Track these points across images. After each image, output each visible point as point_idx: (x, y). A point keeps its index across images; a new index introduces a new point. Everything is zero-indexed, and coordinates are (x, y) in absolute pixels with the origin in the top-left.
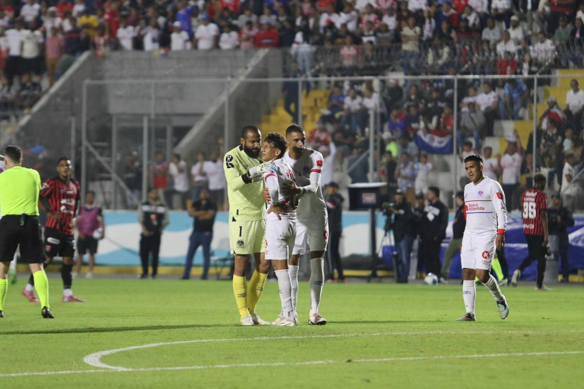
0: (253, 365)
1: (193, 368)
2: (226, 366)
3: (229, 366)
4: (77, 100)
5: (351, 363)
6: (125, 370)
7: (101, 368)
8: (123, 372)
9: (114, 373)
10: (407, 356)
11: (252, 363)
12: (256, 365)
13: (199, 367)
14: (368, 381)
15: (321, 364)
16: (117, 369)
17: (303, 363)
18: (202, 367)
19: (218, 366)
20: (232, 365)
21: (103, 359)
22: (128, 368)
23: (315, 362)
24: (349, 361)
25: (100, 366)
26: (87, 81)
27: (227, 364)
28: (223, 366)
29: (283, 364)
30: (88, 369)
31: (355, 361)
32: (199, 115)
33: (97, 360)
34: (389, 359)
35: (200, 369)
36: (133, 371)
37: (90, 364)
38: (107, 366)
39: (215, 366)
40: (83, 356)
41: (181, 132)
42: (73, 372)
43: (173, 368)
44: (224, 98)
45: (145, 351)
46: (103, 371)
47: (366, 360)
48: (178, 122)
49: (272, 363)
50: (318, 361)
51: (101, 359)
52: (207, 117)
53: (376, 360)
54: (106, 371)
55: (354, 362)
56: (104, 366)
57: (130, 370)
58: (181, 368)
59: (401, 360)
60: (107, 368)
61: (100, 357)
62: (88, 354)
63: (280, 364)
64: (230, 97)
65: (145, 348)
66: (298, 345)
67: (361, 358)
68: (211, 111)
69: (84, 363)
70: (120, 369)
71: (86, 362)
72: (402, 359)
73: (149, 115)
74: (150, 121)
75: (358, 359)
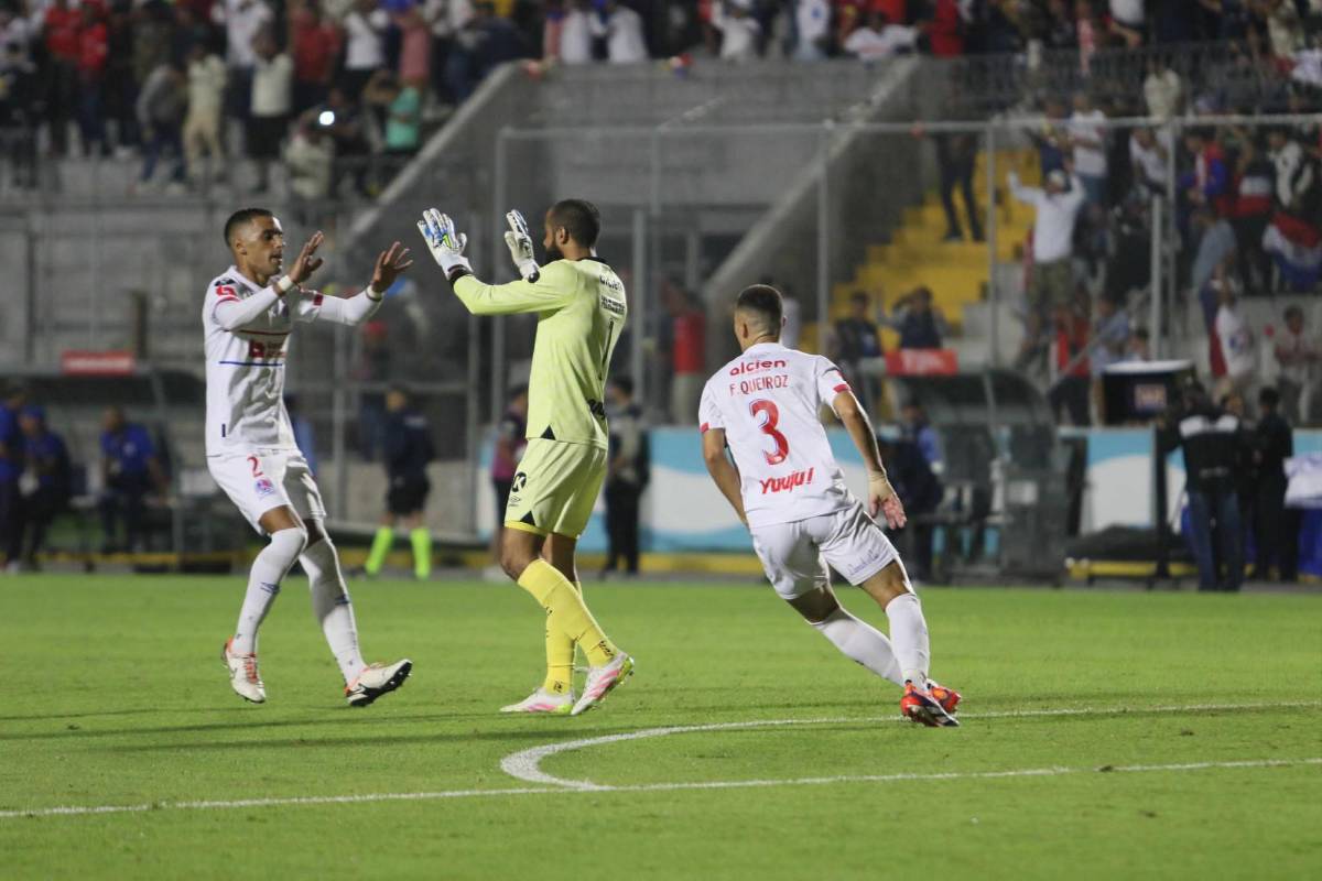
0: (886, 777)
1: (750, 783)
2: (824, 780)
3: (831, 780)
4: (482, 176)
5: (1110, 774)
6: (597, 788)
7: (541, 785)
8: (592, 792)
9: (572, 796)
10: (1240, 760)
11: (884, 773)
12: (892, 777)
13: (764, 783)
14: (1151, 815)
15: (1042, 776)
16: (576, 788)
17: (1003, 774)
18: (770, 783)
19: (807, 780)
20: (839, 777)
21: (545, 765)
22: (601, 784)
23: (1028, 772)
24: (1107, 769)
25: (538, 781)
26: (508, 132)
27: (828, 776)
28: (818, 780)
29: (955, 775)
30: (511, 788)
31: (1120, 769)
32: (759, 209)
33: (531, 764)
34: (1199, 765)
35: (766, 787)
36: (612, 791)
37: (515, 775)
38: (555, 780)
39: (800, 781)
40: (499, 757)
41: (719, 247)
42: (477, 793)
43: (705, 785)
44: (817, 170)
45: (639, 745)
46: (545, 790)
47: (1146, 768)
48: (714, 224)
49: (931, 773)
50: (1035, 769)
51: (539, 763)
52: (778, 213)
53: (1170, 767)
54: (552, 790)
55: (1117, 771)
56: (547, 779)
57: (606, 788)
58: (722, 784)
59: (1226, 768)
60: (554, 785)
61: (537, 759)
62: (511, 753)
63: (947, 775)
64: (831, 170)
65: (639, 739)
66: (990, 733)
67: (1134, 762)
68: (787, 199)
69: (502, 773)
70: (586, 786)
71: (506, 770)
72: (1228, 764)
73: (646, 208)
74: (649, 221)
75: (1128, 765)
